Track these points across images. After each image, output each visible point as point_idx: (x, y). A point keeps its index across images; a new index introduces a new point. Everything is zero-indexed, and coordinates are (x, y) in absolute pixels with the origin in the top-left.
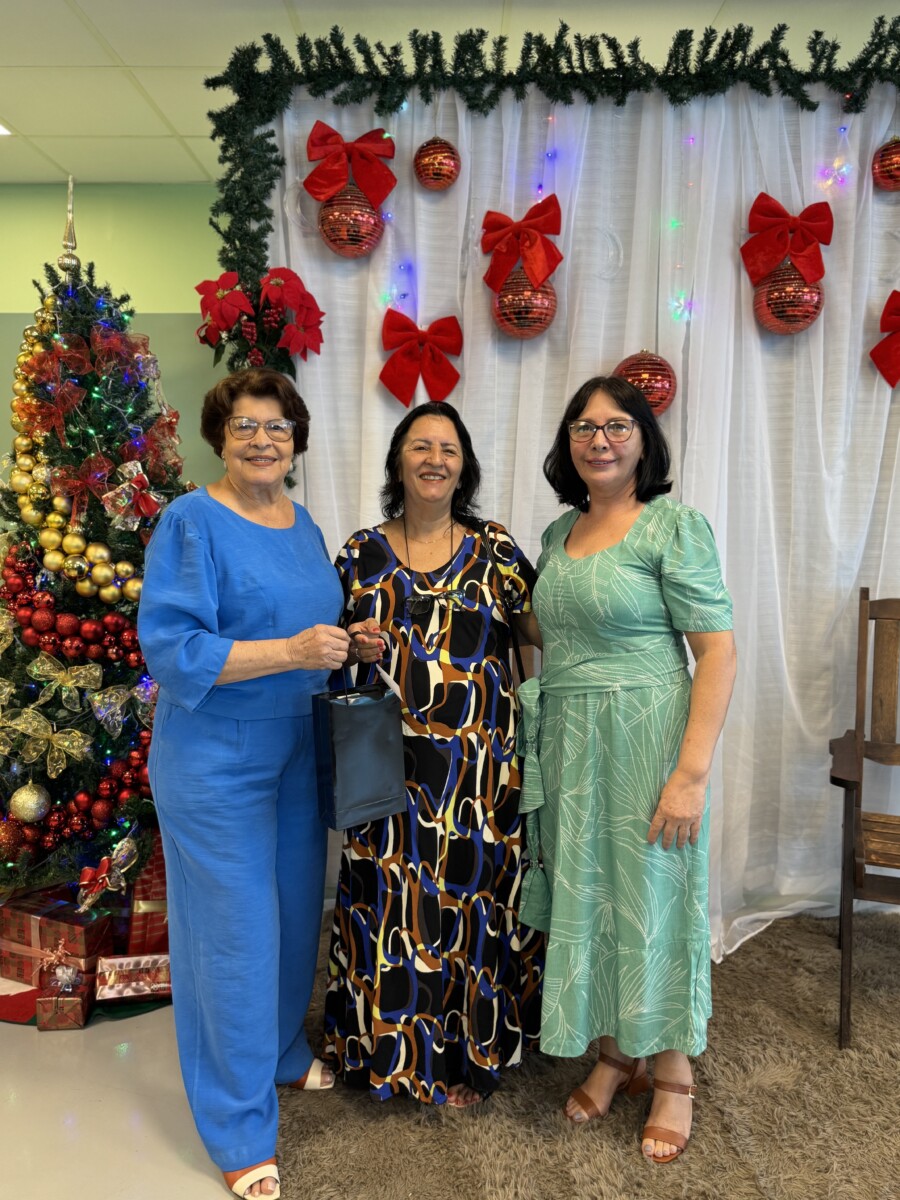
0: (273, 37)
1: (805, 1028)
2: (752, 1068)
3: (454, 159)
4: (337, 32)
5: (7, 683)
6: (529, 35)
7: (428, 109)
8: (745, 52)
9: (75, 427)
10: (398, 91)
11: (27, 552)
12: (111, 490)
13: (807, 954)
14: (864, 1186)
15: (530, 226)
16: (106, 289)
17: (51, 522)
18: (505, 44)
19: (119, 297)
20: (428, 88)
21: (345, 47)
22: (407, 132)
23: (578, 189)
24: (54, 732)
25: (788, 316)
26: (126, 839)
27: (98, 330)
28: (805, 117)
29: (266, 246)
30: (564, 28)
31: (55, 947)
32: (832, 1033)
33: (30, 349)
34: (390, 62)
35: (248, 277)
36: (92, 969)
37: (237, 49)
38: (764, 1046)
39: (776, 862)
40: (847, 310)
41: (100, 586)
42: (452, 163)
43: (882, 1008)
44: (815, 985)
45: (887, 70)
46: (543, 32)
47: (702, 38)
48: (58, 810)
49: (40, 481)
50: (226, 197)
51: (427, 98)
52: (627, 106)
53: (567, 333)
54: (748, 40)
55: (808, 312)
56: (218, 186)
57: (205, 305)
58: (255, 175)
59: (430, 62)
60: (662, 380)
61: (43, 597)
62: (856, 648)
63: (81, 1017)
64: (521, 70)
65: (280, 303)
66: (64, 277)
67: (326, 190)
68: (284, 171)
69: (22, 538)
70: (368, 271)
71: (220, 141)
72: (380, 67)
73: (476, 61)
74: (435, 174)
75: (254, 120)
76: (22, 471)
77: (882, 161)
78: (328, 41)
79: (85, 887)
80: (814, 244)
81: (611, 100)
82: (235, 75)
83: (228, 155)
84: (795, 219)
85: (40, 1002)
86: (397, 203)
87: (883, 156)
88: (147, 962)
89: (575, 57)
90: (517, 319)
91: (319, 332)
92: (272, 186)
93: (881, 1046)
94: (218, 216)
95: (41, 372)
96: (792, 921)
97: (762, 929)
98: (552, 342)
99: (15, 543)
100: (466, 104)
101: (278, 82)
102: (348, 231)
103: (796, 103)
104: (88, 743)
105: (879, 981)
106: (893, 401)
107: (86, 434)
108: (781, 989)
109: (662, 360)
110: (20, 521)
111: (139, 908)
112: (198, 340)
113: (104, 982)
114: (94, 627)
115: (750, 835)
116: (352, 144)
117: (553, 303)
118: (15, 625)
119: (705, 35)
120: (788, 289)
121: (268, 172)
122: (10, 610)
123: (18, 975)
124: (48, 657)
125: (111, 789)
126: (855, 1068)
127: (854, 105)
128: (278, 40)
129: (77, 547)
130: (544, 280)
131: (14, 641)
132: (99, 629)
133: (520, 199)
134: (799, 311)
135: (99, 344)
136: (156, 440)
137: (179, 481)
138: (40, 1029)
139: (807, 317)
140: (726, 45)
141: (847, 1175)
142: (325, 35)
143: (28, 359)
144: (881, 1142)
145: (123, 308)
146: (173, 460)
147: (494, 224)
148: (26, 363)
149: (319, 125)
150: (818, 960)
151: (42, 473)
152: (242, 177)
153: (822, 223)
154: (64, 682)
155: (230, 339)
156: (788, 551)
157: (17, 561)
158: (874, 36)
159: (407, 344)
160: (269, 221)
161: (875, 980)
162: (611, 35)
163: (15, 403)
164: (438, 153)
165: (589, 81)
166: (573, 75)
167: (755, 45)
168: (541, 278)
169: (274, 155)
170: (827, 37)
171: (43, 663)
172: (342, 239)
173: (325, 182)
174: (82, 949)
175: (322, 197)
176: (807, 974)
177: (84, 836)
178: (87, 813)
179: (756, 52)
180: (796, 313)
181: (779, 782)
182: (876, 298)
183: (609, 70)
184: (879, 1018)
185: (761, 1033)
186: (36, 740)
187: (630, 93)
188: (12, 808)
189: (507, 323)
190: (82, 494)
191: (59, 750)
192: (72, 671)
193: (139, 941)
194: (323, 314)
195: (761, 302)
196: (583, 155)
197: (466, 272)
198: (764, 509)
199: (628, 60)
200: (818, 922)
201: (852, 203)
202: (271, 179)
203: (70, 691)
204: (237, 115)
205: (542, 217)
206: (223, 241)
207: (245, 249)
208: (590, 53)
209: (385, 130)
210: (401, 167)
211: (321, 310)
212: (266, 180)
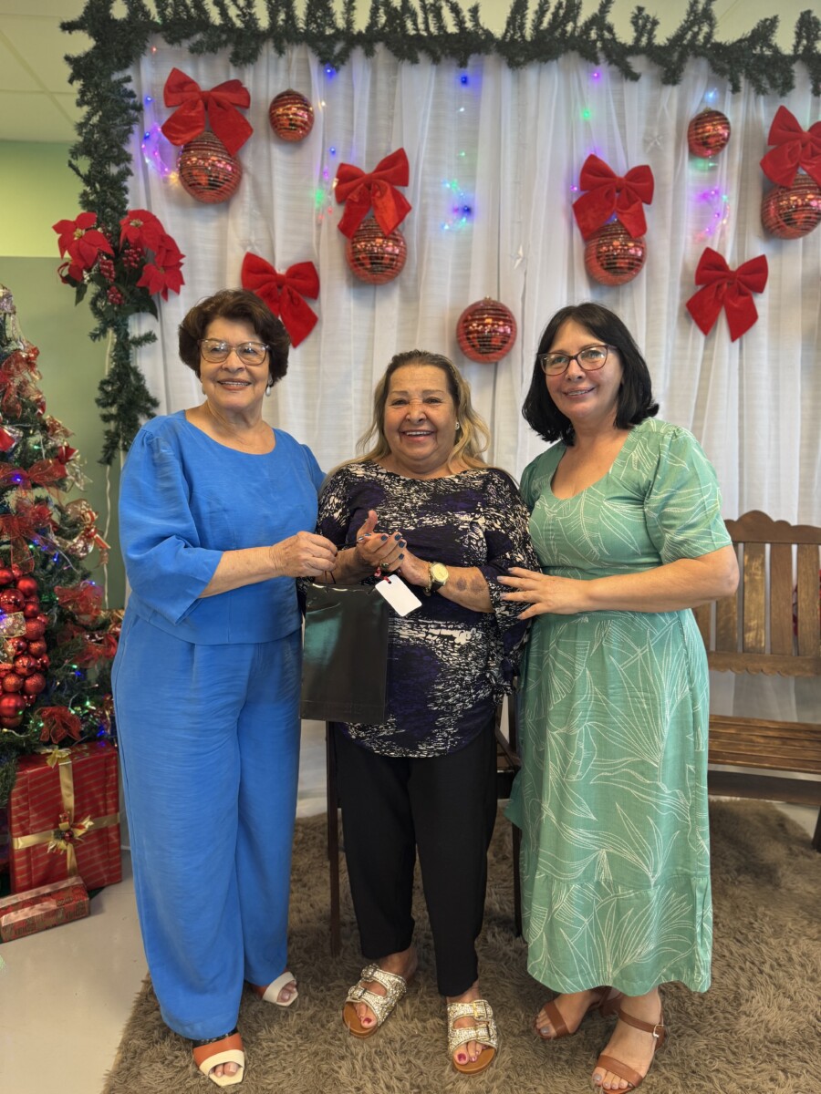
3: (308, 110)
7: (282, 62)
8: (575, 23)
10: (253, 43)
15: (380, 178)
18: (354, 4)
20: (281, 41)
22: (263, 85)
23: (424, 146)
25: (616, 268)
28: (629, 86)
29: (126, 190)
34: (244, 15)
35: (108, 219)
40: (667, 265)
42: (306, 116)
45: (700, 47)
47: (537, 7)
50: (85, 140)
51: (280, 51)
52: (469, 71)
53: (417, 279)
54: (578, 13)
55: (632, 264)
56: (76, 129)
57: (63, 245)
58: (115, 119)
59: (282, 16)
60: (504, 325)
64: (369, 28)
65: (139, 243)
67: (183, 136)
68: (142, 117)
70: (228, 217)
71: (78, 84)
72: (235, 19)
73: (327, 19)
74: (291, 125)
75: (111, 65)
77: (696, 129)
80: (638, 203)
81: (455, 62)
82: (90, 17)
83: (86, 99)
84: (620, 179)
86: (254, 152)
87: (697, 124)
89: (420, 20)
90: (372, 264)
91: (180, 274)
92: (130, 131)
94: (77, 159)
98: (404, 289)
100: (318, 59)
101: (134, 29)
102: (207, 176)
103: (619, 74)
106: (706, 348)
109: (503, 306)
112: (60, 279)
116: (208, 93)
117: (403, 250)
119: (539, 5)
120: (616, 243)
121: (126, 117)
127: (671, 76)
130: (394, 228)
133: (370, 154)
134: (625, 263)
139: (630, 269)
140: (558, 15)
146: (36, 396)
147: (347, 175)
149: (175, 73)
152: (99, 121)
153: (644, 184)
155: (89, 281)
158: (689, 15)
159: (266, 286)
160: (128, 166)
164: (288, 104)
165: (434, 43)
166: (418, 36)
167: (583, 18)
168: (390, 228)
169: (131, 101)
170: (649, 13)
172: (199, 184)
173: (182, 128)
175: (179, 142)
179: (586, 23)
180: (622, 265)
182: (689, 254)
183: (452, 35)
187: (472, 56)
189: (360, 268)
194: (183, 256)
195: (591, 255)
196: (429, 115)
197: (321, 221)
199: (469, 25)
201: (670, 167)
202: (129, 123)
204: (94, 60)
205: (392, 170)
206: (82, 184)
207: (105, 192)
208: (434, 17)
209: (242, 81)
210: (256, 117)
211: (182, 251)
212: (125, 125)
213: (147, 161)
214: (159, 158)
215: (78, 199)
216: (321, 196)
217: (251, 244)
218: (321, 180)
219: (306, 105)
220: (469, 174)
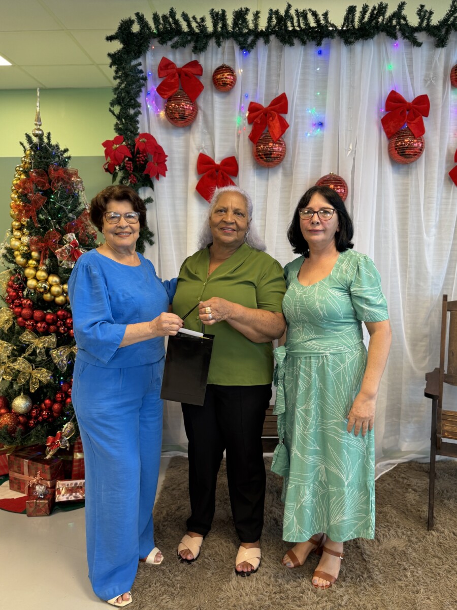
0: (140, 14)
1: (411, 520)
2: (382, 540)
3: (233, 75)
4: (173, 11)
5: (10, 345)
6: (271, 10)
7: (220, 50)
8: (384, 17)
9: (43, 216)
10: (204, 40)
11: (19, 279)
12: (60, 248)
13: (414, 481)
14: (437, 601)
15: (272, 110)
16: (57, 146)
17: (32, 264)
18: (259, 15)
19: (63, 150)
20: (219, 39)
21: (176, 18)
22: (209, 62)
23: (297, 90)
24: (33, 369)
25: (406, 155)
26: (69, 423)
27: (53, 166)
28: (416, 50)
29: (138, 122)
30: (289, 6)
31: (35, 476)
32: (425, 522)
33: (19, 177)
34: (200, 26)
35: (129, 138)
36: (54, 486)
37: (122, 21)
38: (389, 528)
39: (399, 434)
40: (437, 151)
41: (55, 296)
42: (232, 78)
43: (451, 510)
44: (417, 498)
46: (278, 8)
47: (361, 10)
48: (36, 408)
49: (24, 244)
50: (117, 97)
51: (219, 44)
52: (322, 47)
53: (292, 164)
54: (386, 10)
55: (416, 152)
56: (113, 91)
57: (106, 152)
58: (132, 86)
59: (220, 25)
60: (340, 188)
61: (27, 302)
62: (441, 325)
63: (48, 510)
64: (267, 28)
65: (144, 151)
66: (35, 140)
67: (168, 93)
68: (147, 83)
69: (16, 272)
70: (190, 134)
71: (114, 68)
72: (195, 28)
73: (244, 24)
74: (223, 84)
75: (131, 57)
76: (16, 238)
77: (455, 72)
78: (168, 16)
79: (49, 446)
80: (419, 118)
81: (314, 43)
82: (121, 34)
83: (118, 75)
84: (409, 104)
85: (27, 503)
86: (204, 99)
87: (456, 70)
88: (81, 483)
89: (295, 21)
90: (266, 157)
91: (165, 166)
92: (140, 91)
93: (449, 529)
94: (113, 107)
95: (25, 188)
96: (407, 464)
97: (391, 469)
98: (284, 169)
99: (13, 275)
100: (239, 47)
101: (143, 37)
102: (179, 114)
103: (410, 43)
104: (50, 375)
105: (450, 496)
107: (47, 220)
108: (399, 499)
109: (340, 178)
110: (15, 263)
111: (77, 456)
112: (104, 170)
113: (60, 493)
114: (52, 317)
115: (386, 420)
116: (181, 69)
117: (284, 149)
118: (14, 316)
119: (363, 8)
120: (406, 140)
121: (138, 84)
122: (12, 308)
123: (18, 489)
124: (29, 332)
125: (62, 397)
126: (435, 541)
127: (441, 43)
128: (143, 15)
129: (44, 277)
130: (279, 138)
131: (14, 324)
132: (55, 318)
133: (267, 95)
134: (412, 152)
135: (53, 174)
136: (83, 222)
137: (96, 242)
138: (28, 516)
139: (416, 155)
140: (374, 13)
141: (428, 595)
142: (167, 12)
143: (18, 182)
144: (446, 579)
145: (66, 155)
146: (92, 232)
147: (254, 108)
148: (17, 184)
149: (164, 59)
150: (418, 485)
151: (25, 239)
152: (125, 87)
153: (424, 106)
154: (37, 344)
155: (120, 170)
156: (406, 276)
157: (14, 284)
158: (452, 7)
159: (210, 171)
160: (139, 109)
161: (448, 496)
162: (314, 9)
163: (12, 204)
164: (223, 73)
165: (303, 33)
166: (294, 30)
167: (389, 12)
168: (277, 138)
169: (141, 75)
170: (427, 8)
171: (27, 335)
172: (176, 118)
173: (167, 89)
174: (48, 476)
175: (165, 96)
176: (413, 492)
177: (49, 421)
178: (50, 409)
179: (390, 17)
180: (410, 153)
181: (401, 394)
182: (452, 144)
183: (313, 28)
184: (449, 515)
185: (388, 522)
186: (24, 373)
187: (324, 39)
188: (13, 407)
189: (261, 160)
190: (46, 250)
191: (36, 378)
192: (41, 339)
193: (76, 473)
194: (167, 156)
195: (392, 147)
196: (299, 73)
197: (240, 134)
198: (394, 254)
199: (323, 22)
200: (421, 465)
201: (440, 94)
202: (140, 87)
203: (41, 349)
204: (123, 55)
205: (278, 105)
206: (116, 120)
207: (127, 123)
208: (303, 19)
209: (198, 61)
210: (205, 80)
211: (166, 154)
212: (137, 88)
213: (149, 106)
214: (155, 105)
215: (113, 127)
216: (240, 120)
217: (202, 148)
218: (240, 111)
219: (232, 72)
220: (322, 103)
